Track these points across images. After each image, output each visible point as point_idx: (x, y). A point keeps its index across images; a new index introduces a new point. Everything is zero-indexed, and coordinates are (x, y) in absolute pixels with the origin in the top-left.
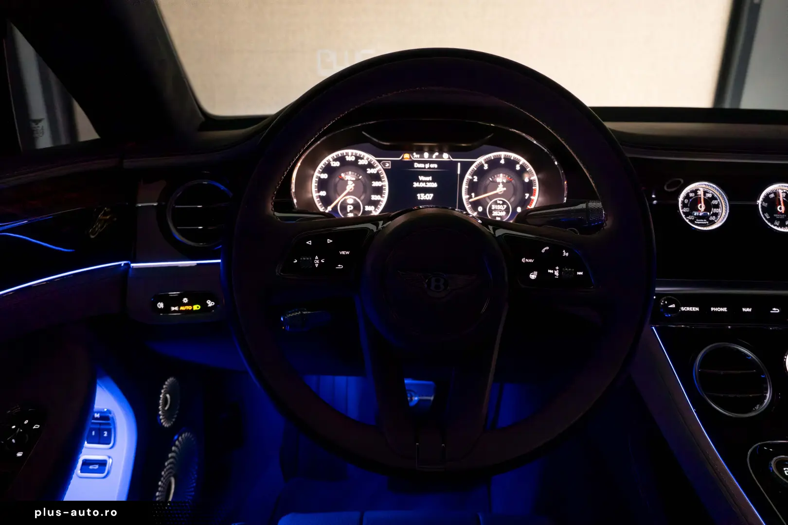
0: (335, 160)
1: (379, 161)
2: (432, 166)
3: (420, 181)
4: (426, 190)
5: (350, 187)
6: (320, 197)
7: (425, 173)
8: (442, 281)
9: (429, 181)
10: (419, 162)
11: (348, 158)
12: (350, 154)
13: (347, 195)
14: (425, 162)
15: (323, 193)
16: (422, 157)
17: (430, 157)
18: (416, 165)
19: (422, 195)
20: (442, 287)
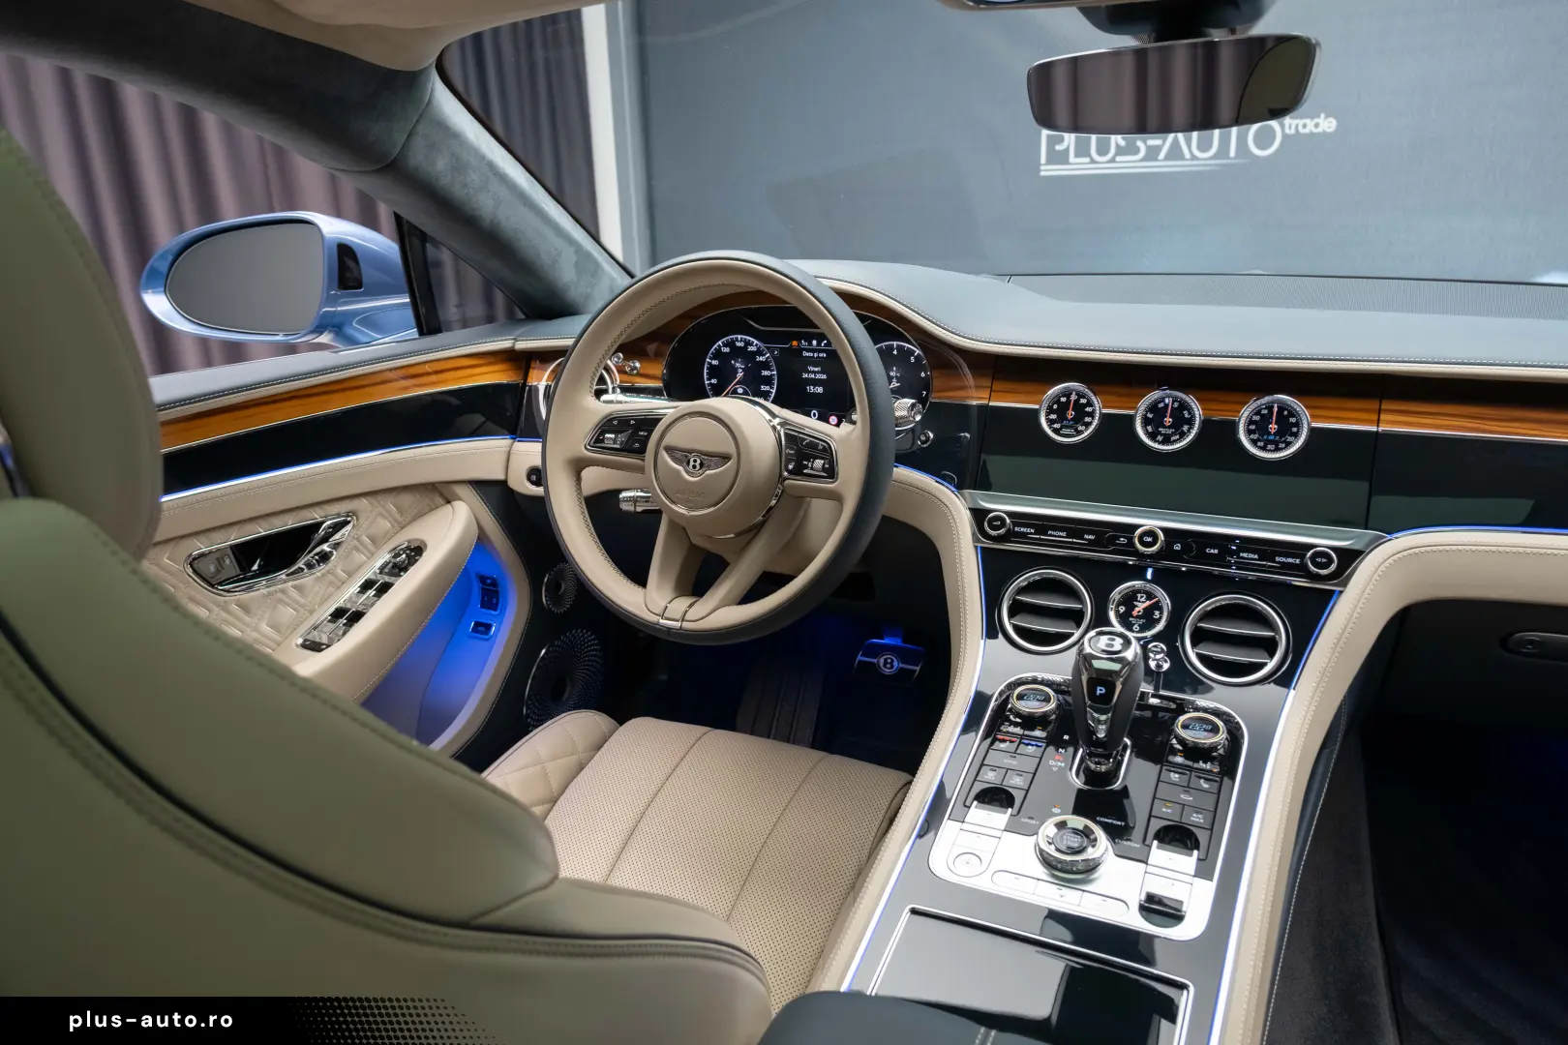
0: (725, 345)
1: (768, 348)
2: (821, 355)
3: (809, 372)
4: (816, 383)
5: (740, 375)
6: (711, 384)
7: (815, 362)
8: (699, 461)
9: (818, 372)
10: (808, 351)
11: (738, 344)
12: (740, 340)
13: (735, 385)
14: (813, 351)
15: (714, 381)
16: (810, 344)
17: (819, 344)
18: (805, 354)
19: (812, 387)
20: (698, 467)
